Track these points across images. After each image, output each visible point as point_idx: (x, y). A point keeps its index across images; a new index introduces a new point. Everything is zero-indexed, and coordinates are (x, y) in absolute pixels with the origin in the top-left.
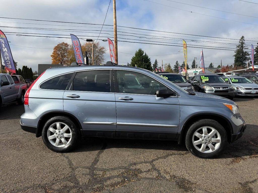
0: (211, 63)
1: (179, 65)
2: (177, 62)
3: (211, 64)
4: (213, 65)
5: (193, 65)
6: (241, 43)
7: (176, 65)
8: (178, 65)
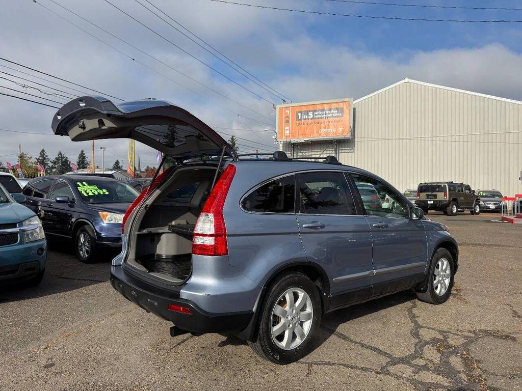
0: (117, 161)
1: (48, 159)
2: (43, 151)
3: (117, 163)
4: (120, 165)
5: (80, 161)
6: (171, 131)
7: (41, 158)
8: (44, 158)
